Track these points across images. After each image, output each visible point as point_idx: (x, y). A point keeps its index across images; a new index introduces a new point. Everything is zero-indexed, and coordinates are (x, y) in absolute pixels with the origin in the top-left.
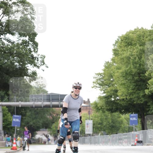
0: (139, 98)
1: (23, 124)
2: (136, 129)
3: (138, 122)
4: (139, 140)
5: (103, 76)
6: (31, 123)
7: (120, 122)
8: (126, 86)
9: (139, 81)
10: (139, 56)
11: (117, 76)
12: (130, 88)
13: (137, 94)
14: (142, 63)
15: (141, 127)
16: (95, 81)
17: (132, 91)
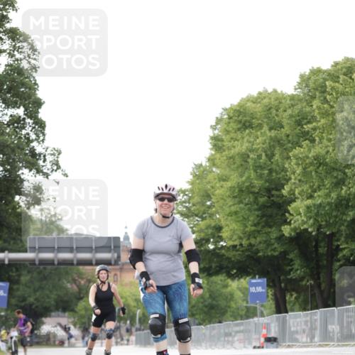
0: (268, 243)
1: (13, 301)
2: (262, 312)
3: (268, 296)
4: (269, 336)
5: (190, 195)
6: (31, 300)
7: (227, 298)
8: (241, 218)
9: (268, 207)
10: (269, 153)
11: (219, 195)
12: (250, 223)
13: (265, 235)
14: (274, 166)
15: (273, 306)
17: (253, 228)
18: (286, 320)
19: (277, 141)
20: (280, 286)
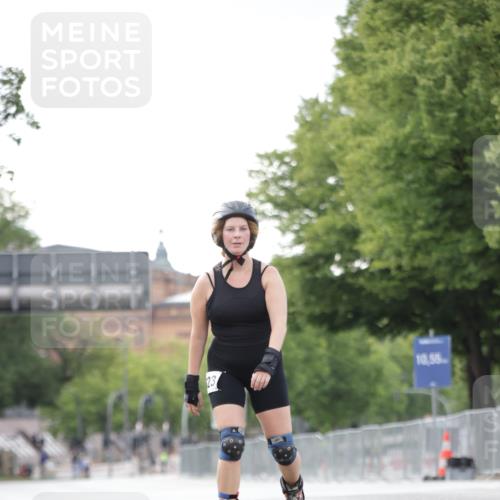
0: (456, 265)
2: (441, 406)
3: (453, 373)
4: (456, 455)
5: (294, 164)
7: (368, 376)
8: (401, 213)
9: (455, 188)
10: (458, 73)
12: (419, 222)
13: (449, 247)
14: (470, 105)
15: (465, 393)
16: (254, 191)
17: (427, 234)
19: (476, 48)
20: (480, 352)
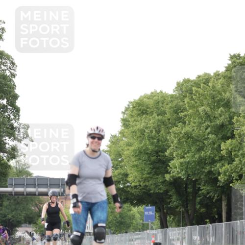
0: (156, 185)
2: (152, 227)
3: (156, 217)
4: (156, 242)
6: (10, 216)
7: (131, 217)
8: (140, 169)
9: (156, 163)
10: (157, 129)
11: (126, 154)
12: (145, 172)
13: (155, 180)
14: (160, 138)
15: (160, 225)
17: (148, 176)
18: (167, 232)
19: (163, 123)
20: (164, 211)
